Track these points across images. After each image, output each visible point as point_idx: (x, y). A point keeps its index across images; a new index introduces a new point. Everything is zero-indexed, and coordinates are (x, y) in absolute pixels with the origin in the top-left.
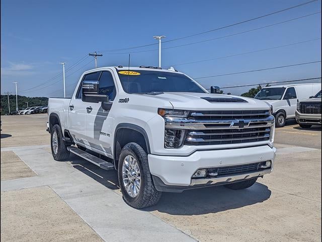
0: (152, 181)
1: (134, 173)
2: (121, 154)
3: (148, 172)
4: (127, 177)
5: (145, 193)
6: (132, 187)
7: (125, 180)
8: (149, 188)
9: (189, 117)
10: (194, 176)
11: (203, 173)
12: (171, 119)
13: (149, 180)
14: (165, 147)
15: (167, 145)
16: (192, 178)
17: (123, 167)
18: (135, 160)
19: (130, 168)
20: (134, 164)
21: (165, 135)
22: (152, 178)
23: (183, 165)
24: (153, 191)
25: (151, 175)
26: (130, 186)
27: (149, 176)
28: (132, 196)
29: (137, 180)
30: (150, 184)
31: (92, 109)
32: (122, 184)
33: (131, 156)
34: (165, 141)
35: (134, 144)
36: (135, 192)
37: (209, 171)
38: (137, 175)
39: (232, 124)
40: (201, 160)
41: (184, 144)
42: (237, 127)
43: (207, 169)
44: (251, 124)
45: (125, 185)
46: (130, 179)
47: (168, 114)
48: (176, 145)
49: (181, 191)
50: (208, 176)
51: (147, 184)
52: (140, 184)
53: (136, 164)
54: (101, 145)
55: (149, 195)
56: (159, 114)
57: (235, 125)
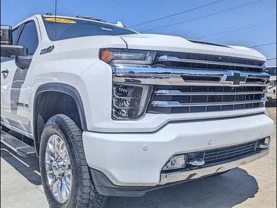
0: (91, 179)
1: (62, 163)
2: (43, 133)
3: (83, 163)
4: (51, 169)
5: (79, 198)
6: (60, 185)
7: (50, 174)
8: (87, 190)
9: (155, 63)
10: (165, 168)
11: (181, 162)
12: (121, 67)
13: (86, 176)
14: (113, 117)
15: (116, 114)
16: (162, 172)
17: (47, 154)
18: (62, 142)
19: (56, 156)
20: (62, 148)
21: (113, 96)
22: (90, 172)
23: (145, 149)
24: (93, 194)
25: (89, 168)
26: (56, 183)
27: (85, 169)
28: (59, 200)
29: (66, 174)
30: (87, 183)
31: (7, 72)
32: (46, 180)
33: (57, 137)
34: (113, 107)
35: (62, 116)
36: (64, 194)
37: (189, 157)
38: (67, 167)
39: (225, 77)
40: (179, 139)
41: (147, 112)
42: (231, 84)
43: (187, 154)
44: (249, 80)
45: (50, 181)
46: (56, 173)
47: (117, 58)
48: (133, 115)
49: (142, 194)
50: (188, 167)
51: (82, 183)
52: (71, 182)
53: (65, 148)
54: (19, 122)
55: (86, 202)
56: (101, 58)
57: (229, 79)
